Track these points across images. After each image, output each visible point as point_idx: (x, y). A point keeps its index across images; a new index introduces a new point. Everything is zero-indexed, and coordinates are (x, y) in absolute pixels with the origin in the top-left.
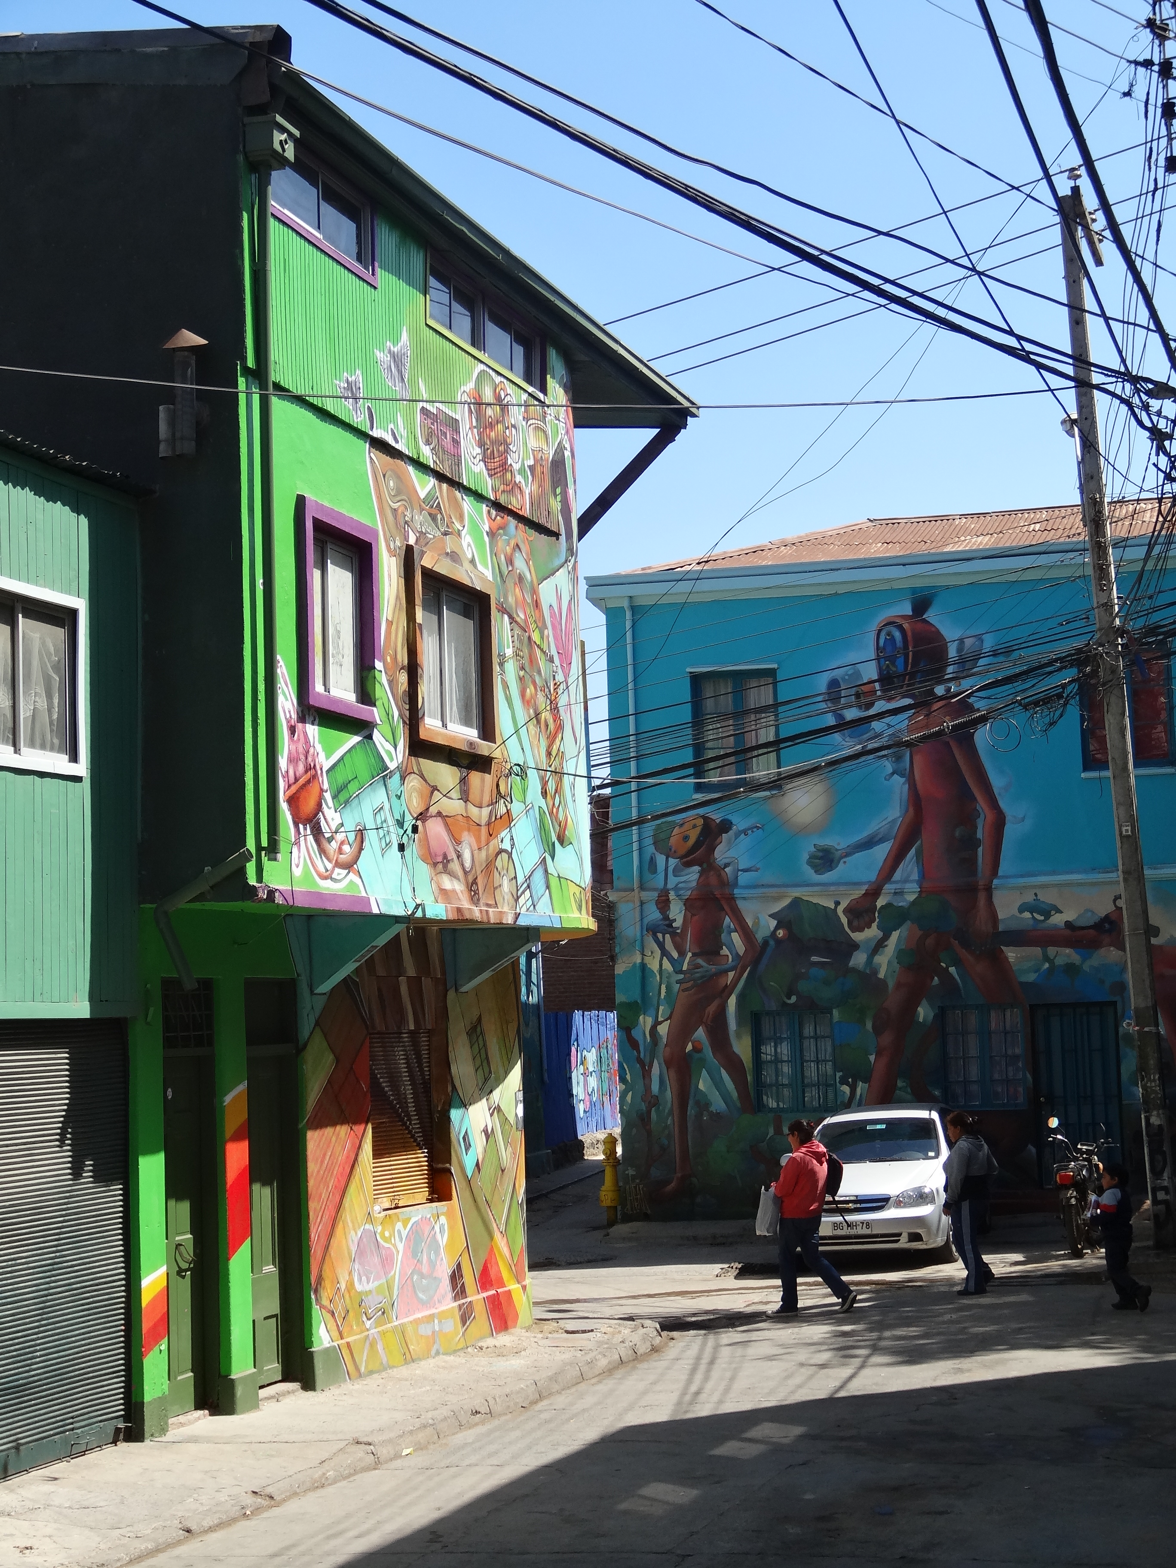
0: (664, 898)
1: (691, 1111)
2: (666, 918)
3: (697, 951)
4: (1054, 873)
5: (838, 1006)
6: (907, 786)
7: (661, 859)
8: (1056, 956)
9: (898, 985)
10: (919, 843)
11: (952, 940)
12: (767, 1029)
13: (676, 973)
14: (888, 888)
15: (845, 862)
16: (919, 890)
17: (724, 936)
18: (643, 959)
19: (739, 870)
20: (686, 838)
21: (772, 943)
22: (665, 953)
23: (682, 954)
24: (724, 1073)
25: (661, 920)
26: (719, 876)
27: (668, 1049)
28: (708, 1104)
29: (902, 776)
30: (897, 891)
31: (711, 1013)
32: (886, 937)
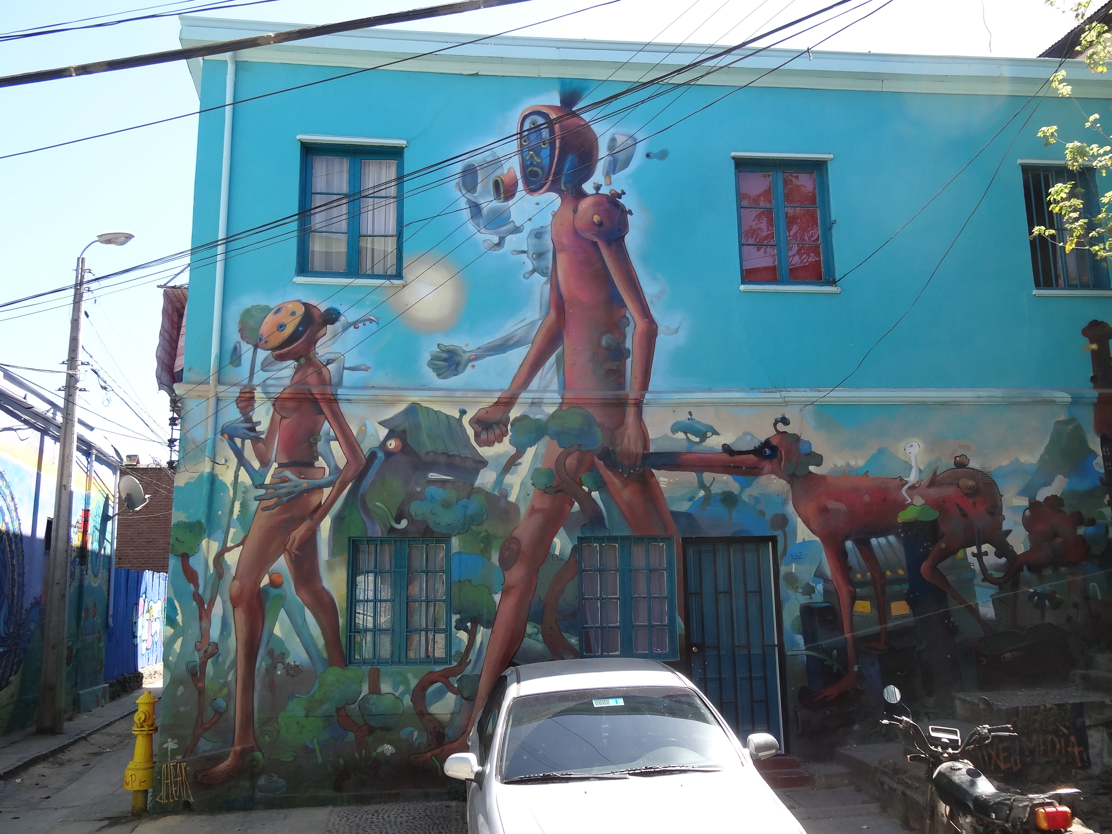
0: (248, 395)
1: (261, 663)
2: (249, 420)
3: (285, 461)
4: (710, 390)
5: (459, 533)
6: (549, 286)
7: (247, 349)
8: (712, 484)
9: (533, 511)
10: (560, 349)
11: (596, 459)
12: (366, 560)
13: (256, 488)
14: (525, 396)
15: (473, 366)
16: (561, 400)
17: (320, 446)
18: (213, 468)
19: (344, 368)
20: (281, 327)
21: (381, 455)
22: (242, 462)
23: (265, 464)
24: (309, 615)
25: (242, 422)
26: (320, 373)
27: (237, 583)
28: (283, 655)
29: (543, 274)
30: (535, 400)
31: (297, 538)
32: (520, 453)
